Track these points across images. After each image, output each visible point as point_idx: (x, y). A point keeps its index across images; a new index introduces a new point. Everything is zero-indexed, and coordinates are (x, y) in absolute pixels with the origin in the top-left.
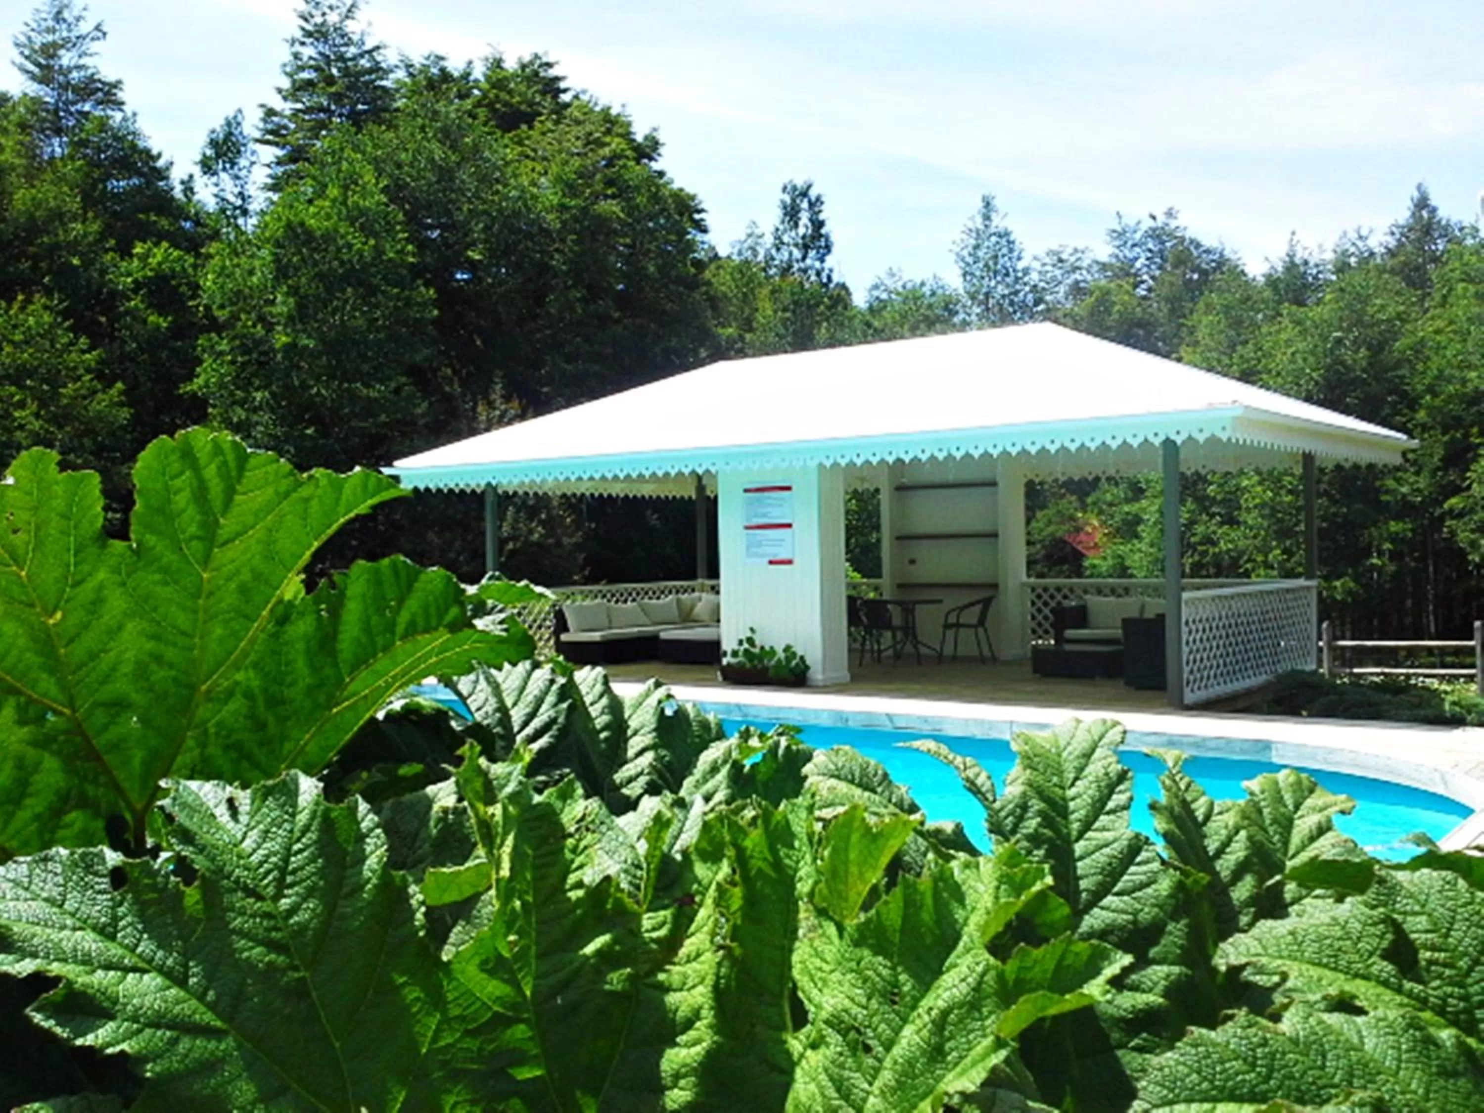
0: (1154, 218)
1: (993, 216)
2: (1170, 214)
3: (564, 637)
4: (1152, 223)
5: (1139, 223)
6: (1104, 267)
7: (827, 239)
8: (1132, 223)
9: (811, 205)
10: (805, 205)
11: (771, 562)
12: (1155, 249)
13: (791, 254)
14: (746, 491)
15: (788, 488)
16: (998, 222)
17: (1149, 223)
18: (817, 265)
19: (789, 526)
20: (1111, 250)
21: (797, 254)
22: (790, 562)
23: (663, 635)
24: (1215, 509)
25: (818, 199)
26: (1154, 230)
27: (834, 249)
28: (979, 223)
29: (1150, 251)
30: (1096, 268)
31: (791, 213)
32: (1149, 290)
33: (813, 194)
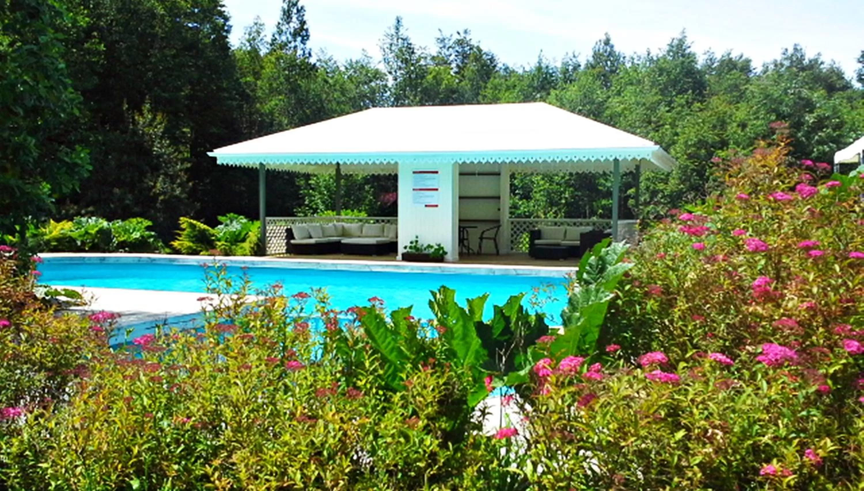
0: (459, 33)
1: (401, 29)
2: (466, 32)
3: (292, 241)
4: (459, 37)
5: (451, 36)
6: (433, 58)
7: (307, 30)
8: (448, 36)
9: (298, 11)
10: (295, 11)
11: (426, 206)
12: (460, 50)
13: (287, 38)
14: (414, 172)
15: (437, 172)
16: (403, 32)
17: (456, 37)
18: (302, 46)
19: (437, 190)
20: (438, 49)
21: (290, 38)
22: (437, 206)
23: (343, 241)
24: (517, 192)
25: (302, 8)
26: (459, 41)
27: (310, 38)
28: (393, 31)
29: (457, 51)
30: (429, 58)
31: (287, 15)
32: (456, 73)
33: (300, 5)
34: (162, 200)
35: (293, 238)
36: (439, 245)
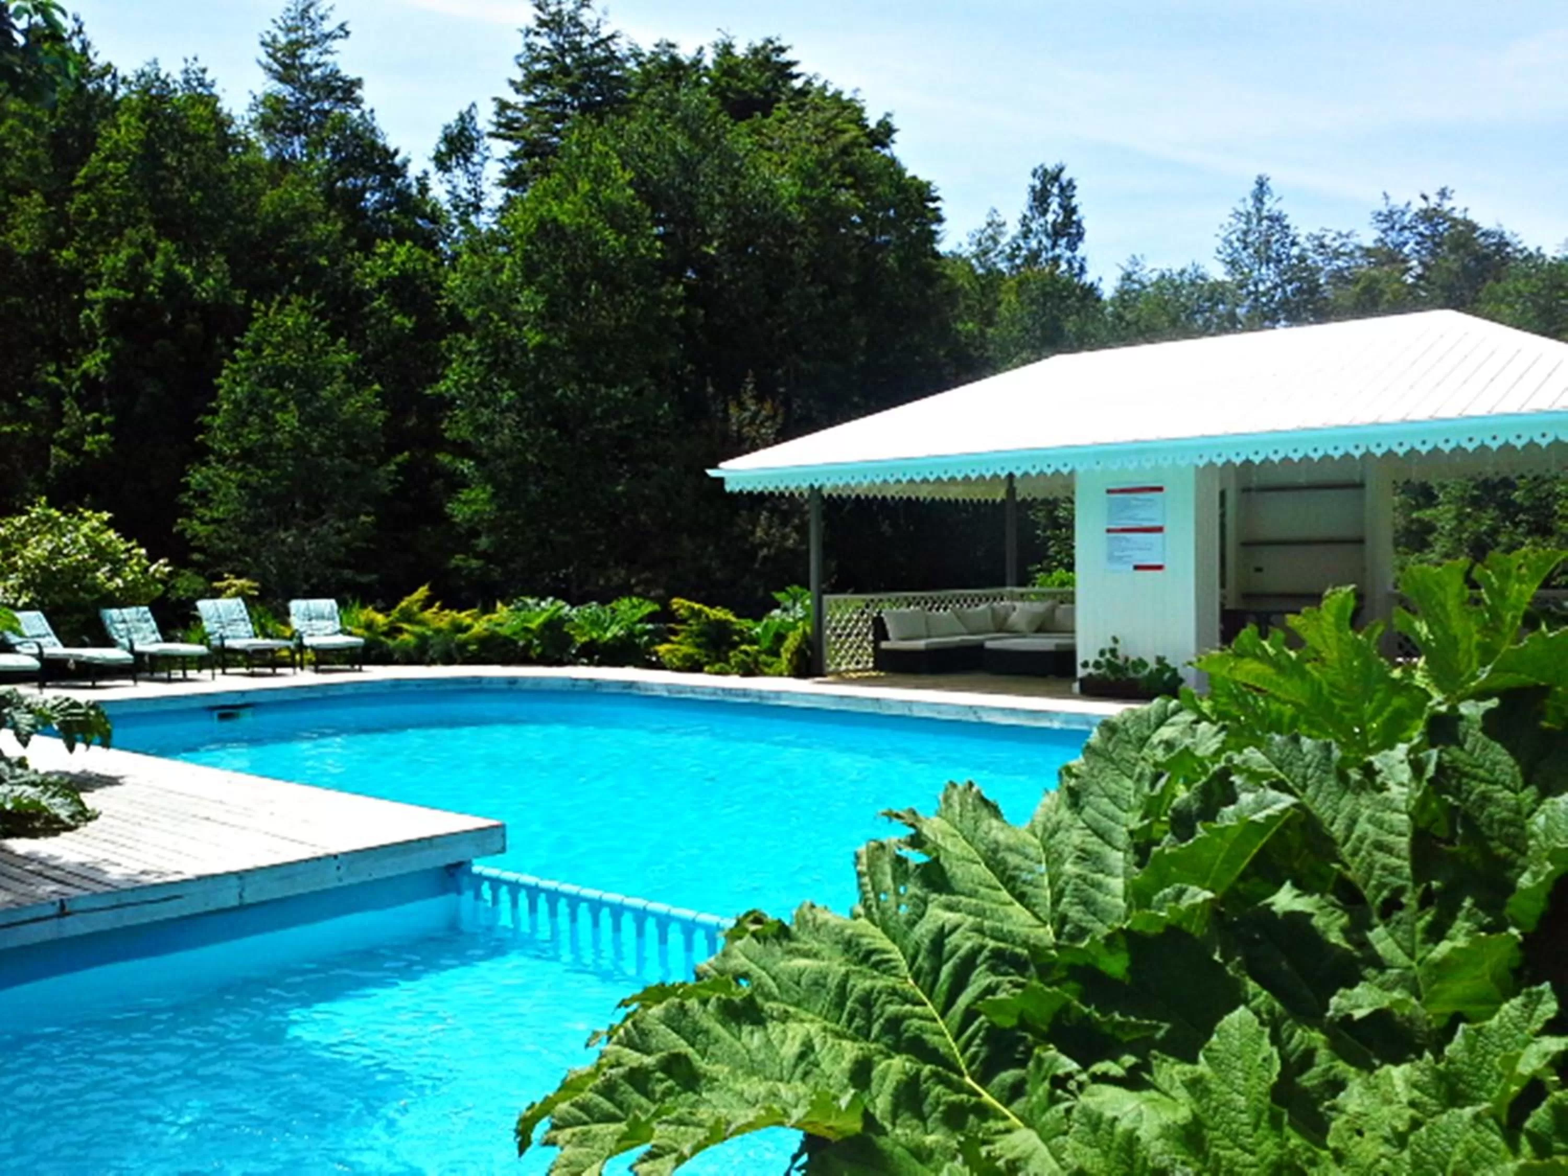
0: (1425, 198)
1: (1266, 199)
2: (1443, 194)
3: (884, 645)
4: (1423, 205)
5: (1409, 204)
6: (1368, 252)
7: (1079, 224)
8: (1402, 206)
9: (1062, 189)
10: (1055, 190)
11: (1137, 568)
12: (1427, 233)
13: (1040, 242)
15: (1160, 489)
16: (1270, 205)
17: (1419, 205)
18: (1068, 254)
19: (1159, 530)
20: (1377, 234)
21: (1046, 242)
22: (1159, 568)
23: (989, 645)
25: (1070, 182)
26: (1426, 211)
27: (1086, 237)
28: (1250, 205)
29: (1421, 234)
30: (1358, 254)
31: (1040, 199)
32: (1419, 277)
33: (1065, 177)
34: (765, 557)
35: (886, 638)
36: (1160, 660)
